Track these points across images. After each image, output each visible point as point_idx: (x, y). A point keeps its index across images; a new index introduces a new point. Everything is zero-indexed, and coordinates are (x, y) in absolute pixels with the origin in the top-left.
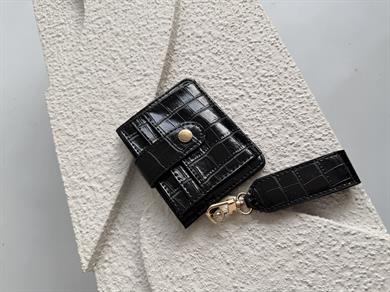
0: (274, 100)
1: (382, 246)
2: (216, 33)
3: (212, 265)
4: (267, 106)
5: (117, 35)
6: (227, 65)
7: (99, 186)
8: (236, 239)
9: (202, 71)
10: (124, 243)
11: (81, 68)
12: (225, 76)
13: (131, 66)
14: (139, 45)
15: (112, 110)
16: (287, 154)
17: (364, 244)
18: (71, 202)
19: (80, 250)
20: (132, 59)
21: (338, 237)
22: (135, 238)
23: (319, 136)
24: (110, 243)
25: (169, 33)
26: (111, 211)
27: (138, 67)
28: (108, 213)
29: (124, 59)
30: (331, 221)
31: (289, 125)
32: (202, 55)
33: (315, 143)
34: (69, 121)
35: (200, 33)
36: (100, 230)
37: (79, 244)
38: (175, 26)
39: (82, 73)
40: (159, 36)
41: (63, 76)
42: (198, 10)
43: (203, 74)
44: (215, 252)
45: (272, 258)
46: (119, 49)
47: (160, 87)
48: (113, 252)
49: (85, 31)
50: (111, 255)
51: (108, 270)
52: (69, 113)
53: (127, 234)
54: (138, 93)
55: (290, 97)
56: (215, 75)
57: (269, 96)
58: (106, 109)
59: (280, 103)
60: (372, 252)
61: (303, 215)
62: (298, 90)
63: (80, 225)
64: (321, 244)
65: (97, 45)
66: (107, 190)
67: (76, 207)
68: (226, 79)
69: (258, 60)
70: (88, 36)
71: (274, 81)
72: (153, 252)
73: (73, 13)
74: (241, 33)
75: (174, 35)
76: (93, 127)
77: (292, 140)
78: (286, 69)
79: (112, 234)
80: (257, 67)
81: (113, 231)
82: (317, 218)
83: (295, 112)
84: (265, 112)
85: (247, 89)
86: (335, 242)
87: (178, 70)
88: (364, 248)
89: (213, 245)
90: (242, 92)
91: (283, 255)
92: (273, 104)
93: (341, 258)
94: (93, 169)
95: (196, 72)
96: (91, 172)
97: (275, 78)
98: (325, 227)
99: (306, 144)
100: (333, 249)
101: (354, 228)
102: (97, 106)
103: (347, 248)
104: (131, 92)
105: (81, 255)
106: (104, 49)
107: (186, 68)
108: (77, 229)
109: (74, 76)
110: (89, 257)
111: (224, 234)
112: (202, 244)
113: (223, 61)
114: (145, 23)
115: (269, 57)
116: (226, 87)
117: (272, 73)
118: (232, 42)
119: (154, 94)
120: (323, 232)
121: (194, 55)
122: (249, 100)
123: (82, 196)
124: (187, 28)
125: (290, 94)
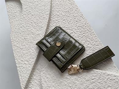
0: (82, 34)
3: (65, 87)
4: (80, 35)
5: (33, 15)
6: (67, 24)
7: (27, 63)
10: (36, 81)
11: (21, 26)
12: (67, 27)
13: (37, 24)
14: (40, 18)
15: (31, 39)
16: (87, 50)
17: (114, 78)
18: (18, 69)
19: (21, 84)
20: (38, 22)
21: (105, 76)
22: (39, 79)
23: (97, 44)
25: (49, 14)
27: (39, 25)
28: (30, 72)
29: (35, 23)
30: (103, 71)
31: (87, 41)
32: (59, 21)
33: (96, 46)
35: (58, 14)
36: (28, 77)
37: (21, 82)
38: (51, 12)
39: (21, 27)
41: (16, 28)
42: (58, 7)
44: (66, 83)
45: (84, 84)
47: (47, 31)
48: (32, 85)
49: (22, 15)
50: (32, 86)
52: (18, 40)
53: (37, 78)
54: (39, 33)
57: (81, 32)
58: (29, 38)
59: (84, 34)
60: (117, 81)
61: (94, 70)
62: (90, 30)
63: (21, 76)
64: (100, 79)
65: (26, 19)
66: (30, 64)
67: (20, 70)
69: (77, 22)
70: (24, 16)
72: (45, 84)
73: (19, 9)
74: (71, 13)
75: (50, 15)
76: (25, 44)
81: (32, 78)
82: (98, 70)
84: (80, 37)
86: (104, 78)
87: (52, 25)
88: (114, 79)
89: (65, 81)
90: (72, 32)
91: (88, 83)
92: (82, 35)
93: (107, 83)
94: (25, 57)
96: (25, 58)
97: (82, 27)
98: (101, 73)
99: (93, 47)
100: (104, 80)
101: (110, 73)
102: (26, 37)
103: (109, 80)
104: (38, 33)
105: (22, 86)
106: (28, 20)
108: (20, 77)
109: (19, 28)
110: (24, 87)
111: (68, 77)
112: (61, 81)
113: (66, 22)
114: (41, 11)
115: (80, 20)
116: (67, 30)
117: (81, 25)
118: (68, 16)
119: (44, 33)
120: (101, 75)
121: (57, 21)
122: (74, 34)
123: (22, 66)
124: (54, 13)
125: (87, 32)
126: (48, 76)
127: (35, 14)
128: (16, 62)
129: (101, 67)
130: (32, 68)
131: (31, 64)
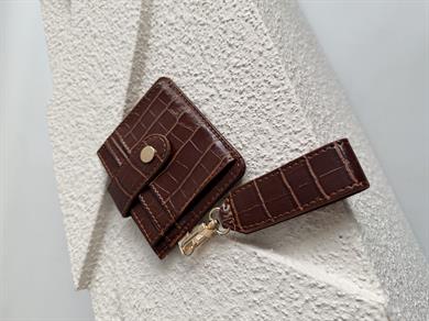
1: (359, 309)
2: (188, 16)
9: (174, 67)
24: (100, 263)
26: (93, 233)
34: (62, 137)
43: (174, 71)
51: (99, 290)
55: (264, 93)
68: (196, 75)
71: (247, 72)
77: (264, 152)
78: (261, 53)
79: (100, 254)
80: (229, 55)
83: (269, 113)
85: (218, 86)
95: (168, 69)
107: (158, 66)
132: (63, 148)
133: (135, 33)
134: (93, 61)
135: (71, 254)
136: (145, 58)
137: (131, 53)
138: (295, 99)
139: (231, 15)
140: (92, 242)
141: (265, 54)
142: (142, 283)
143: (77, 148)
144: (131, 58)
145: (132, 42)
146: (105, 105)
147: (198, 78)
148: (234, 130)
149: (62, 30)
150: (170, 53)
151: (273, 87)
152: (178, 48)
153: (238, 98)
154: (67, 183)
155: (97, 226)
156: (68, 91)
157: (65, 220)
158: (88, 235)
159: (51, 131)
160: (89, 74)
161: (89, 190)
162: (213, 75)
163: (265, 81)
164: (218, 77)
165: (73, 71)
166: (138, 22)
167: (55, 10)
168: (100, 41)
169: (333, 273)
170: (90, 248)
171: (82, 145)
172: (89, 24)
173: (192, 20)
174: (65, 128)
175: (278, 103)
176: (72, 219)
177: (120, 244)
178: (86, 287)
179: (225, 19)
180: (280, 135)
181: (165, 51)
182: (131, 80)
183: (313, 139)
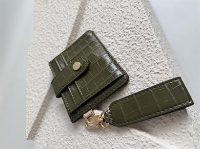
2: (104, 5)
4: (126, 49)
5: (57, 13)
6: (109, 25)
7: (37, 95)
8: (90, 138)
11: (41, 33)
12: (105, 31)
14: (65, 17)
15: (48, 54)
16: (134, 83)
19: (26, 127)
23: (158, 71)
25: (78, 8)
27: (62, 30)
28: (39, 110)
29: (57, 26)
31: (138, 62)
32: (95, 19)
33: (154, 75)
34: (33, 60)
35: (96, 6)
36: (34, 118)
40: (73, 11)
44: (79, 144)
46: (56, 21)
50: (41, 133)
54: (59, 44)
55: (141, 42)
56: (100, 30)
59: (135, 46)
61: (133, 130)
62: (147, 37)
68: (105, 33)
69: (125, 18)
71: (133, 32)
72: (52, 136)
74: (117, 2)
77: (138, 73)
78: (141, 22)
79: (42, 122)
80: (124, 23)
81: (43, 120)
82: (143, 134)
83: (143, 53)
84: (125, 53)
85: (116, 39)
89: (78, 139)
90: (113, 41)
92: (130, 47)
94: (37, 85)
96: (36, 87)
97: (134, 29)
98: (147, 142)
99: (147, 76)
102: (44, 52)
105: (27, 130)
108: (27, 116)
110: (29, 132)
111: (85, 134)
112: (73, 137)
113: (105, 21)
114: (69, 5)
115: (132, 15)
116: (105, 38)
117: (132, 26)
118: (112, 9)
119: (66, 44)
120: (145, 145)
121: (91, 19)
122: (116, 45)
123: (31, 99)
124: (91, 5)
125: (142, 40)
126: (57, 123)
127: (60, 11)
128: (27, 91)
129: (154, 127)
130: (41, 104)
131: (42, 97)
132: (32, 65)
133: (77, 11)
134: (54, 24)
135: (27, 120)
136: (80, 24)
137: (74, 20)
138: (158, 45)
139: (127, 4)
140: (39, 114)
141: (143, 23)
142: (62, 139)
143: (39, 65)
144: (73, 23)
145: (75, 15)
146: (57, 45)
147: (106, 34)
148: (122, 61)
149: (42, 12)
150: (93, 22)
151: (147, 39)
152: (97, 20)
153: (126, 44)
154: (31, 83)
155: (43, 106)
156: (40, 38)
157: (27, 102)
158: (37, 110)
159: (28, 57)
160: (51, 30)
161: (42, 87)
162: (114, 33)
163: (143, 36)
164: (116, 34)
165: (43, 29)
166: (79, 6)
167: (41, 3)
168: (59, 15)
169: (174, 145)
170: (37, 117)
171: (42, 64)
172: (55, 7)
173: (106, 7)
174: (35, 56)
175: (149, 47)
176: (31, 101)
177: (53, 116)
178: (32, 139)
179: (124, 6)
180: (149, 64)
181: (90, 21)
182: (71, 33)
183: (167, 67)
